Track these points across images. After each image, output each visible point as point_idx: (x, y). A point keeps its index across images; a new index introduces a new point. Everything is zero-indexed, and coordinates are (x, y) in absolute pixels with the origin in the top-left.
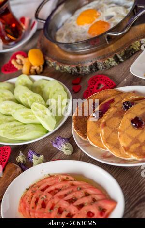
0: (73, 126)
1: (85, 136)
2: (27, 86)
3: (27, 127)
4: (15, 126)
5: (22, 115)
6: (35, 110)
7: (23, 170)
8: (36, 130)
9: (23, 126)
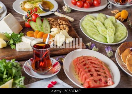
0: (119, 47)
1: (121, 54)
2: (112, 22)
3: (100, 35)
4: (96, 32)
5: (102, 30)
6: (108, 31)
7: (86, 49)
8: (103, 39)
9: (99, 34)
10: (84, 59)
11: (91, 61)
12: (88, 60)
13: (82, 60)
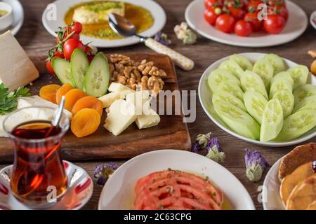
5: (254, 101)
10: (165, 180)
11: (184, 187)
12: (179, 183)
13: (161, 183)
